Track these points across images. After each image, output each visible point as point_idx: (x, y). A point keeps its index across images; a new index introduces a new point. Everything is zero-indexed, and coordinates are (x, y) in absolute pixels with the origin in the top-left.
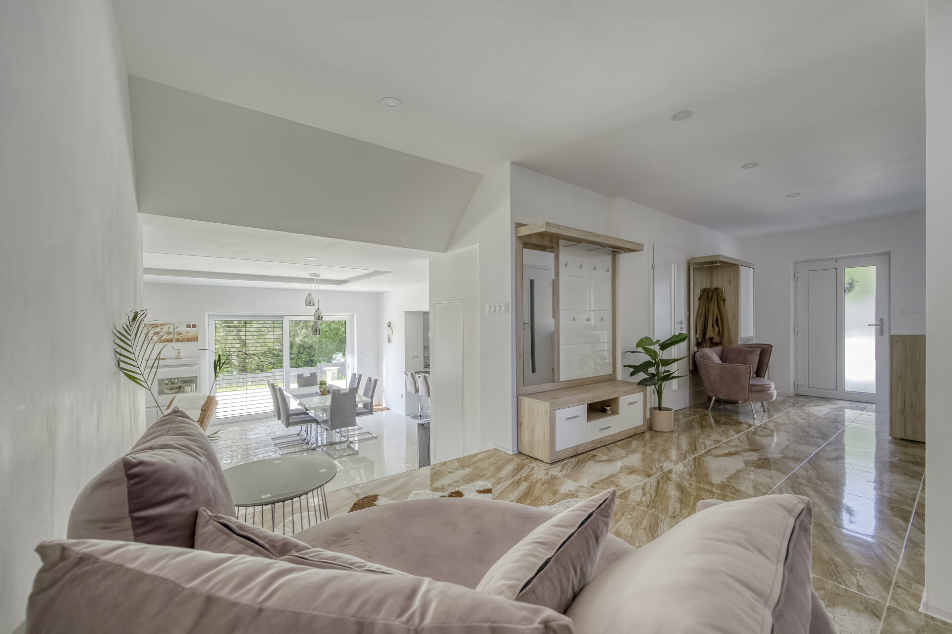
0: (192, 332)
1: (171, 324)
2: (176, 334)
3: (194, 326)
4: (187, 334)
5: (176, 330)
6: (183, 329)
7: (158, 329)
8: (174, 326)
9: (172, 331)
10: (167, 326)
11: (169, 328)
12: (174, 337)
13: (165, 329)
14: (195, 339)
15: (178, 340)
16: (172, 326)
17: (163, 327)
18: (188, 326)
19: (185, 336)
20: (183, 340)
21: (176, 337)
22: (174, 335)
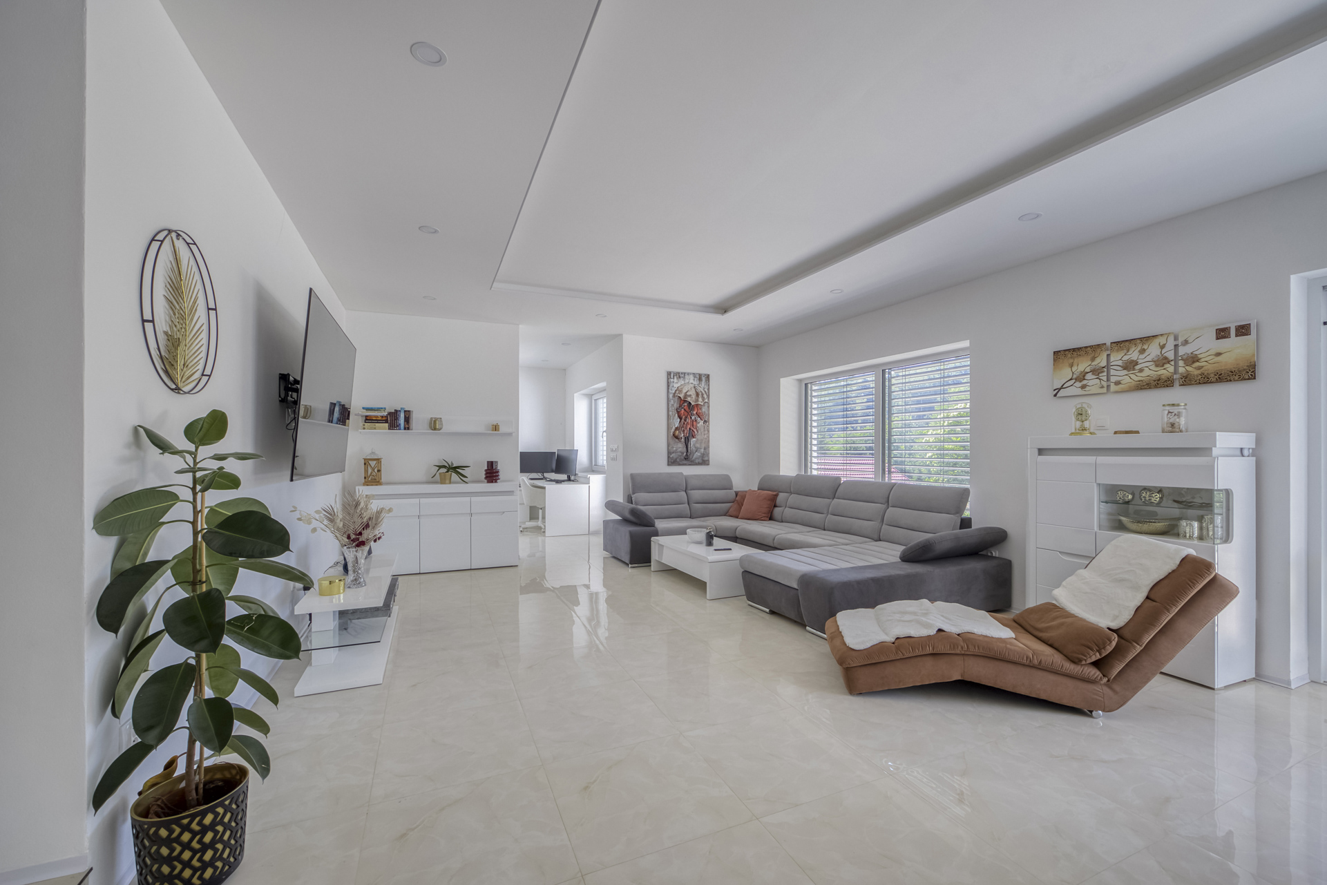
0: (1235, 350)
1: (1168, 334)
2: (1181, 363)
3: (1243, 330)
4: (1219, 359)
5: (1183, 351)
6: (1206, 345)
7: (1134, 354)
8: (1176, 338)
9: (1171, 355)
10: (1157, 341)
11: (1162, 347)
12: (1176, 372)
13: (1153, 350)
14: (1247, 372)
15: (1187, 381)
16: (1171, 339)
17: (1145, 347)
18: (1222, 333)
19: (1209, 364)
20: (1205, 380)
21: (1181, 370)
22: (1176, 366)
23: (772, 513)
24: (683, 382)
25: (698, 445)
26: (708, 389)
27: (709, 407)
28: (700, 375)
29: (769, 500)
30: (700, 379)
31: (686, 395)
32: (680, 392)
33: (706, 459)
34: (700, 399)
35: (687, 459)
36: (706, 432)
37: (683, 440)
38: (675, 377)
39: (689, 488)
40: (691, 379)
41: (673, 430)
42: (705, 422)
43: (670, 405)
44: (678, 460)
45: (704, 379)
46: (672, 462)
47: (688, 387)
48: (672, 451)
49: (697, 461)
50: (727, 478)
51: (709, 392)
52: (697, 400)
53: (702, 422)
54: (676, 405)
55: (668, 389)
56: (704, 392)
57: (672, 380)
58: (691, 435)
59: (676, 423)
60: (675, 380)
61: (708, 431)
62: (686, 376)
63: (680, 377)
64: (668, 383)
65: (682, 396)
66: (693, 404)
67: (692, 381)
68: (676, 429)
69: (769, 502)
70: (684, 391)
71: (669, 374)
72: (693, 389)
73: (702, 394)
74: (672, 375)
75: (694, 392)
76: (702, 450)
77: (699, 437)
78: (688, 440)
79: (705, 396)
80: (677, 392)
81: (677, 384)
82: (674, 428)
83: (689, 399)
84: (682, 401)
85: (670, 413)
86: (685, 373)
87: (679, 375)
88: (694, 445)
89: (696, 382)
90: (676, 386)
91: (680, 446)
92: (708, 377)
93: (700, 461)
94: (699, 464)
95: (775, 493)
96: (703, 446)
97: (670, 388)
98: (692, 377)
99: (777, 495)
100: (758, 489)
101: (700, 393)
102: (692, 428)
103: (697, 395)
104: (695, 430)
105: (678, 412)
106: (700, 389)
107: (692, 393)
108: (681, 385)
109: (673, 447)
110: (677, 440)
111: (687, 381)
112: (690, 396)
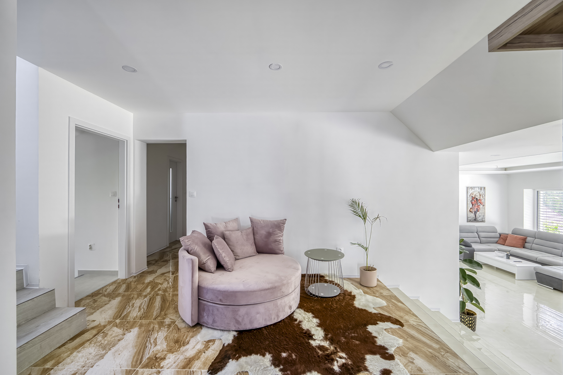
23: (524, 245)
24: (474, 191)
25: (480, 215)
26: (485, 193)
27: (485, 200)
28: (481, 187)
29: (522, 240)
30: (481, 189)
31: (475, 196)
32: (473, 194)
33: (484, 220)
34: (481, 197)
35: (475, 220)
36: (484, 209)
37: (474, 213)
38: (470, 189)
39: (478, 232)
40: (477, 189)
41: (469, 209)
42: (483, 206)
43: (468, 200)
44: (472, 220)
45: (483, 189)
46: (469, 221)
47: (476, 193)
48: (469, 217)
49: (480, 221)
50: (494, 228)
51: (485, 194)
52: (480, 197)
53: (482, 206)
54: (471, 200)
55: (467, 193)
56: (483, 194)
57: (469, 190)
58: (477, 211)
59: (471, 206)
60: (470, 190)
61: (485, 209)
62: (475, 188)
63: (472, 189)
64: (467, 191)
65: (473, 196)
66: (478, 199)
67: (477, 190)
68: (471, 208)
69: (522, 241)
70: (474, 194)
71: (467, 188)
72: (478, 193)
73: (482, 195)
74: (469, 188)
75: (479, 194)
76: (482, 216)
77: (480, 211)
78: (476, 213)
79: (483, 195)
80: (471, 194)
81: (471, 191)
82: (470, 208)
83: (476, 197)
84: (473, 198)
85: (468, 203)
86: (474, 187)
87: (472, 188)
88: (478, 214)
89: (479, 190)
90: (471, 192)
91: (472, 215)
92: (485, 188)
93: (481, 221)
94: (481, 222)
95: (525, 237)
96: (482, 215)
97: (468, 193)
98: (477, 188)
99: (526, 238)
100: (512, 234)
101: (481, 195)
102: (478, 208)
103: (480, 195)
104: (479, 209)
105: (472, 202)
106: (481, 193)
107: (478, 195)
108: (473, 192)
109: (469, 215)
110: (471, 213)
111: (475, 190)
112: (477, 196)
